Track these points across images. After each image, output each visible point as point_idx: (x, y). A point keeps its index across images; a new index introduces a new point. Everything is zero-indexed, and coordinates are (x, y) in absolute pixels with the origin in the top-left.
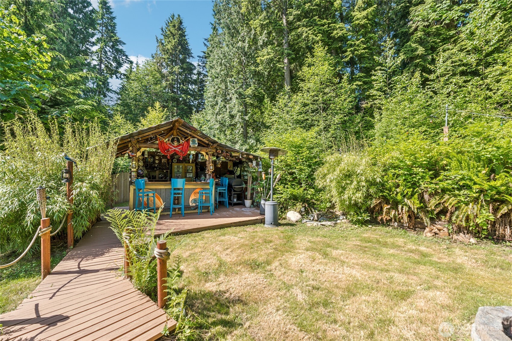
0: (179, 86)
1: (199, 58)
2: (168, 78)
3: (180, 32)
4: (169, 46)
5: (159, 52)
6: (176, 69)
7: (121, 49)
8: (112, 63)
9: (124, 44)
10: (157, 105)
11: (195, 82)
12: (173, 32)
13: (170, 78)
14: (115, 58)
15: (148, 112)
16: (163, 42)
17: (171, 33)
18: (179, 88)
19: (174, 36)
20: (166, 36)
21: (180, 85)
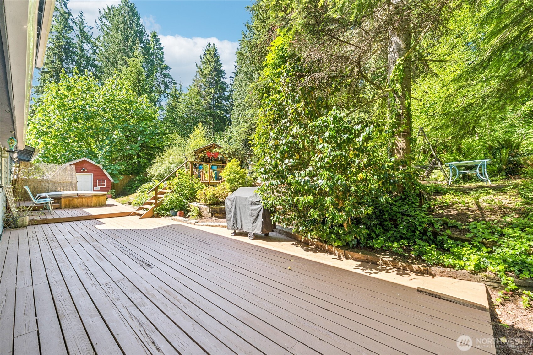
0: (214, 103)
1: (230, 79)
2: (206, 97)
3: (215, 59)
4: (206, 72)
5: (198, 77)
6: (212, 90)
7: (168, 74)
8: (160, 85)
9: (170, 69)
10: (200, 125)
11: (227, 99)
12: (210, 59)
13: (207, 98)
14: (163, 81)
15: (194, 130)
16: (202, 68)
17: (208, 60)
18: (215, 105)
19: (210, 62)
20: (204, 63)
21: (216, 102)
